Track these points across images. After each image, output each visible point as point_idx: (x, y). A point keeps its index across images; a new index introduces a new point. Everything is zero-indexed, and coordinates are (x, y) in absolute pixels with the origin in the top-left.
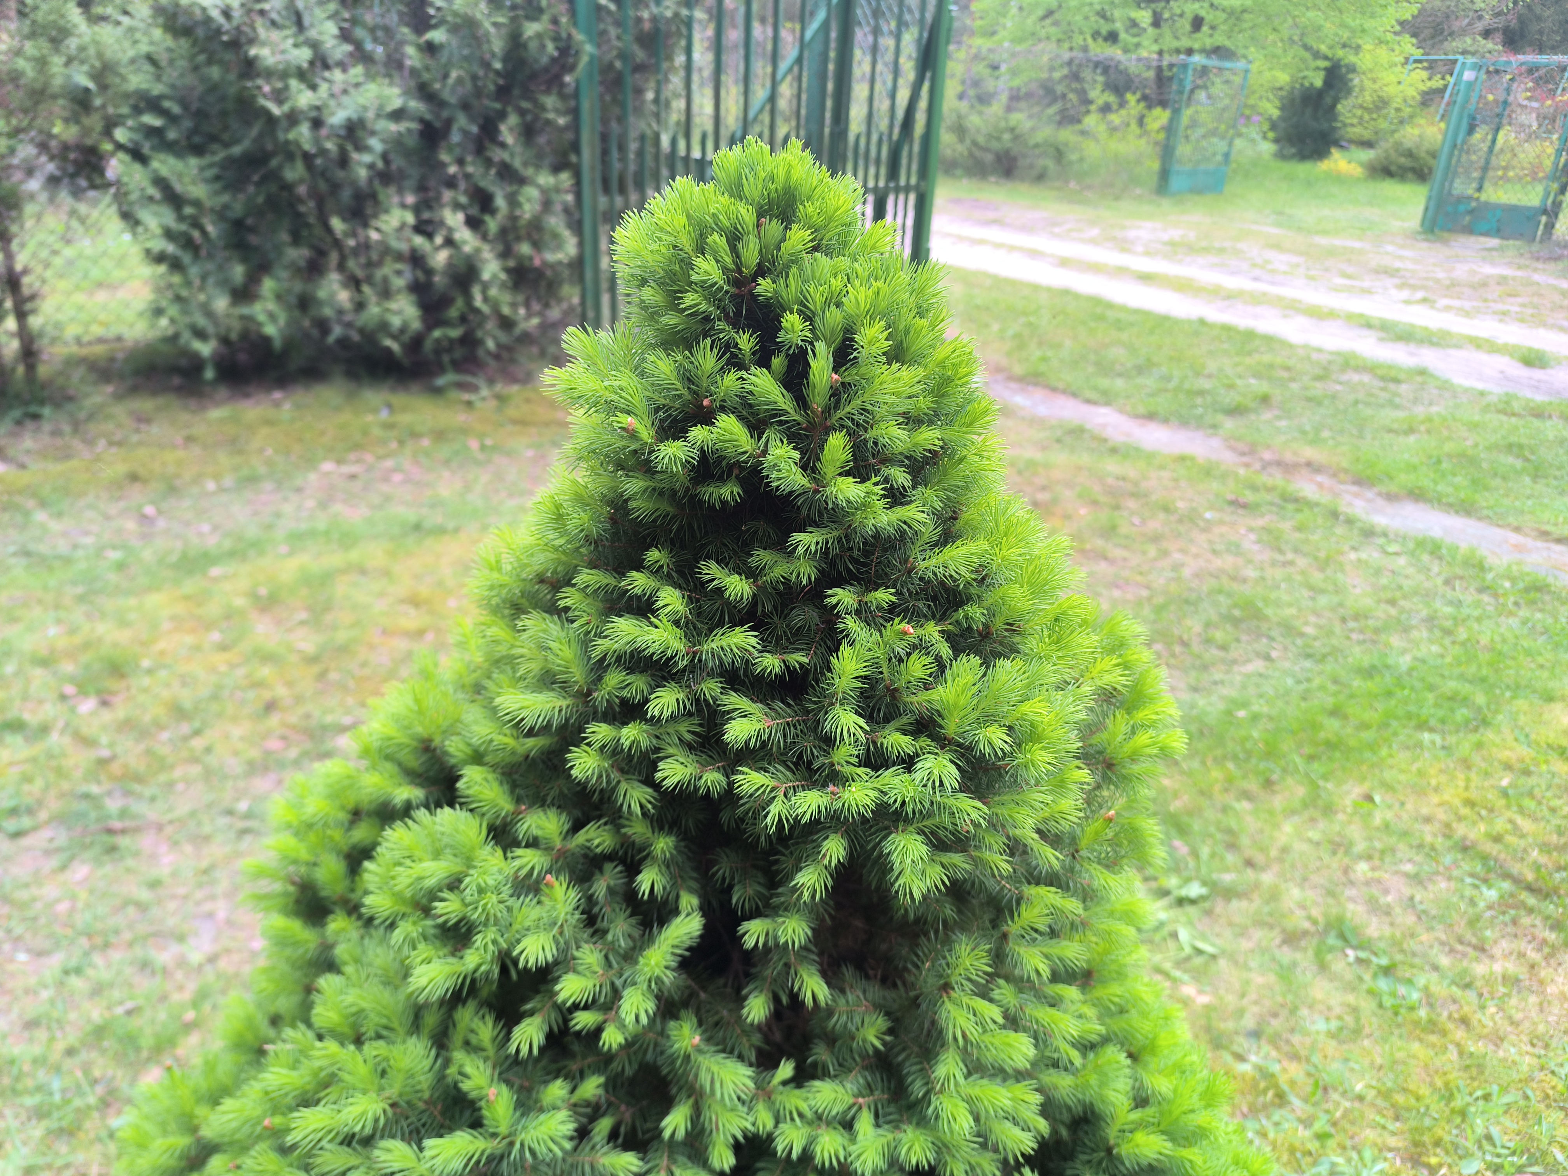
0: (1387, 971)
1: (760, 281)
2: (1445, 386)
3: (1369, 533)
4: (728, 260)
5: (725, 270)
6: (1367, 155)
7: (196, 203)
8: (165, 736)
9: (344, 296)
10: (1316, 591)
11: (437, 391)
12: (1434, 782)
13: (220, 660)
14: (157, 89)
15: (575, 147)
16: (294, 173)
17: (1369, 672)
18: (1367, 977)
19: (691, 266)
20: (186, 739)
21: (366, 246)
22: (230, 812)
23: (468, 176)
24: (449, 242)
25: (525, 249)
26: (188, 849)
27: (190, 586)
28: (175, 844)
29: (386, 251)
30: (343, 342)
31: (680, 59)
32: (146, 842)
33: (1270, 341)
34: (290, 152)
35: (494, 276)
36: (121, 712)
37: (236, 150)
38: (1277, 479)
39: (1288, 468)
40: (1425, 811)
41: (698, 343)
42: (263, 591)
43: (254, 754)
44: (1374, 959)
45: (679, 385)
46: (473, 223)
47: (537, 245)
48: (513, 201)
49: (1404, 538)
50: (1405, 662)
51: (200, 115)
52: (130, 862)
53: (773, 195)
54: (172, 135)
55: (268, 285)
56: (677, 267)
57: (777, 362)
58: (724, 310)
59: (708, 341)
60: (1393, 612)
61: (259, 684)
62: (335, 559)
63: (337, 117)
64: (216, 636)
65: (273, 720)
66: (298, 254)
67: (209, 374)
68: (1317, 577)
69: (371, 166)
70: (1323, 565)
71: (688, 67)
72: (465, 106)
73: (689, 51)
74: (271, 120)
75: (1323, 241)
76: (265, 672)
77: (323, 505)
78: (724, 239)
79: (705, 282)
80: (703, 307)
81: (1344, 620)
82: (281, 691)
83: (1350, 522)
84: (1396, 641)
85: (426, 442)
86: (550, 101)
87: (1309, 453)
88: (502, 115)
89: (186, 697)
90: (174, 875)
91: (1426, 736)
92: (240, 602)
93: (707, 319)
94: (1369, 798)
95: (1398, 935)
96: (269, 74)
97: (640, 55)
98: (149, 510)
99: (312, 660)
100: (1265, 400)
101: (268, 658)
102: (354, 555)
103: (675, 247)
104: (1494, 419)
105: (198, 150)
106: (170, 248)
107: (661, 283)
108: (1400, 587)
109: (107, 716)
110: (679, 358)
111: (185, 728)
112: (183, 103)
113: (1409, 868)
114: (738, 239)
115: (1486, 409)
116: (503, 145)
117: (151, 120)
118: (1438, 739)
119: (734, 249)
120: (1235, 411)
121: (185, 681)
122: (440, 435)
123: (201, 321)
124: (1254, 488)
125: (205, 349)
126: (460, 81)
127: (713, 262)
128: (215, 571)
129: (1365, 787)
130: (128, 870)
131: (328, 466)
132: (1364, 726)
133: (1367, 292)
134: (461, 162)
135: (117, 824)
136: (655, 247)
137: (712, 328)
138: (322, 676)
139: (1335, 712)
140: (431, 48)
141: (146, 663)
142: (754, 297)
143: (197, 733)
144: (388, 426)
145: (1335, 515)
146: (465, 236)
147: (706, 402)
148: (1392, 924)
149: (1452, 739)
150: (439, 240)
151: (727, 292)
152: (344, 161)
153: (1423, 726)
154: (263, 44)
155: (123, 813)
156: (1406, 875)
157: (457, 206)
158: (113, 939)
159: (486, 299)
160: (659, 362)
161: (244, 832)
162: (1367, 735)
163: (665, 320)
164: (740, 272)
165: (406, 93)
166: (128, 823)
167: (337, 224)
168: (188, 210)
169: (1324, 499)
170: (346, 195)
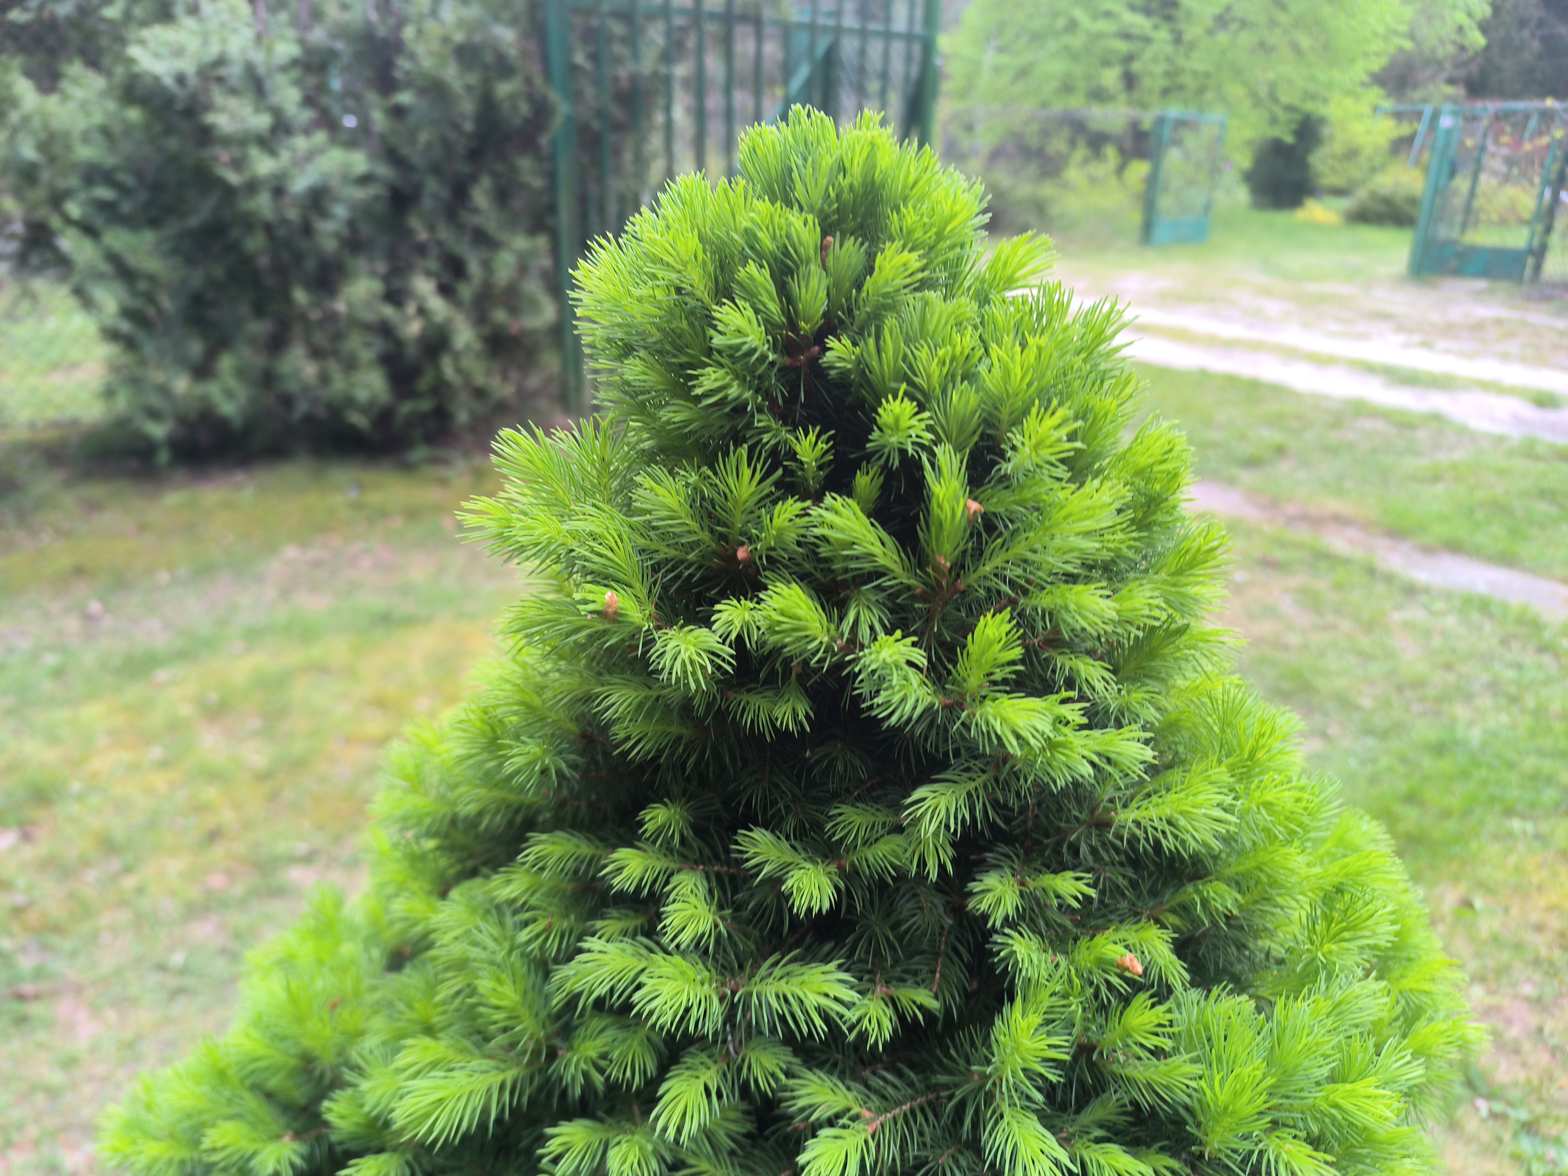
0: (1529, 1128)
1: (832, 342)
2: (1463, 432)
3: (1411, 591)
4: (774, 308)
5: (769, 325)
6: (1345, 204)
7: (151, 278)
8: (91, 875)
9: (309, 370)
10: (1366, 657)
11: (408, 468)
12: (1535, 879)
13: (159, 781)
14: (110, 161)
15: (552, 209)
16: (255, 243)
17: (1440, 749)
18: (1507, 1137)
19: (709, 320)
20: (114, 878)
21: (331, 317)
22: (162, 968)
23: (440, 243)
24: (422, 312)
25: (500, 316)
26: (111, 1015)
27: (133, 693)
28: (95, 1011)
29: (354, 322)
30: (309, 419)
31: (659, 118)
32: (63, 1008)
33: (1277, 391)
34: (248, 222)
35: (468, 347)
36: (42, 848)
37: (194, 221)
38: (1303, 534)
39: (1316, 522)
40: (1535, 917)
41: (726, 454)
42: (213, 697)
43: (194, 893)
44: (1513, 1114)
45: (694, 525)
46: (446, 290)
47: (514, 311)
48: (487, 266)
49: (1448, 595)
50: (1475, 736)
51: (156, 187)
52: (42, 1036)
53: (846, 196)
54: (126, 207)
55: (226, 363)
56: (684, 324)
57: (863, 481)
58: (767, 395)
59: (744, 451)
60: (1451, 678)
61: (200, 808)
62: (294, 657)
63: (300, 184)
64: (156, 752)
65: (218, 853)
66: (259, 328)
67: (163, 456)
68: (1365, 642)
69: (337, 235)
70: (1370, 626)
71: (669, 126)
72: (436, 170)
73: (668, 109)
74: (229, 191)
75: (1314, 288)
76: (210, 793)
77: (285, 593)
78: (766, 272)
79: (738, 347)
80: (734, 391)
81: (1400, 689)
82: (227, 816)
83: (1389, 579)
84: (1461, 712)
85: (397, 523)
86: (525, 164)
87: (1334, 505)
88: (474, 178)
89: (118, 827)
90: (93, 1050)
91: (1516, 824)
92: (186, 710)
93: (740, 409)
94: (1468, 904)
95: (1535, 1081)
96: (227, 141)
97: (617, 112)
98: (95, 606)
99: (263, 776)
100: (1280, 451)
101: (212, 776)
102: (316, 652)
103: (679, 290)
104: (1520, 464)
105: (155, 223)
106: (125, 326)
107: (657, 351)
108: (1453, 650)
109: (28, 852)
110: (693, 478)
111: (115, 864)
112: (139, 175)
113: (1528, 990)
114: (790, 272)
115: (1511, 453)
116: (476, 211)
117: (104, 193)
118: (1529, 827)
119: (783, 290)
120: (1252, 463)
121: (121, 806)
122: (412, 514)
123: (155, 400)
124: (1282, 544)
125: (158, 431)
126: (429, 145)
127: (750, 313)
128: (162, 675)
129: (1462, 889)
130: (40, 1046)
131: (291, 552)
132: (1445, 814)
133: (1363, 337)
134: (431, 228)
135: (28, 988)
136: (644, 291)
137: (749, 425)
138: (274, 796)
139: (1411, 798)
140: (398, 112)
141: (76, 786)
142: (818, 371)
143: (128, 870)
144: (357, 506)
145: (1371, 571)
146: (437, 305)
147: (741, 554)
148: (1524, 1065)
149: (1545, 827)
150: (411, 308)
151: (772, 364)
152: (307, 230)
153: (1509, 812)
154: (222, 110)
155: (39, 974)
156: (1527, 999)
157: (429, 274)
158: (15, 1137)
159: (459, 370)
160: (659, 489)
161: (177, 993)
162: (1451, 826)
163: (665, 415)
164: (792, 325)
165: (372, 157)
166: (43, 986)
167: (300, 296)
168: (142, 286)
169: (1358, 554)
170: (310, 265)
